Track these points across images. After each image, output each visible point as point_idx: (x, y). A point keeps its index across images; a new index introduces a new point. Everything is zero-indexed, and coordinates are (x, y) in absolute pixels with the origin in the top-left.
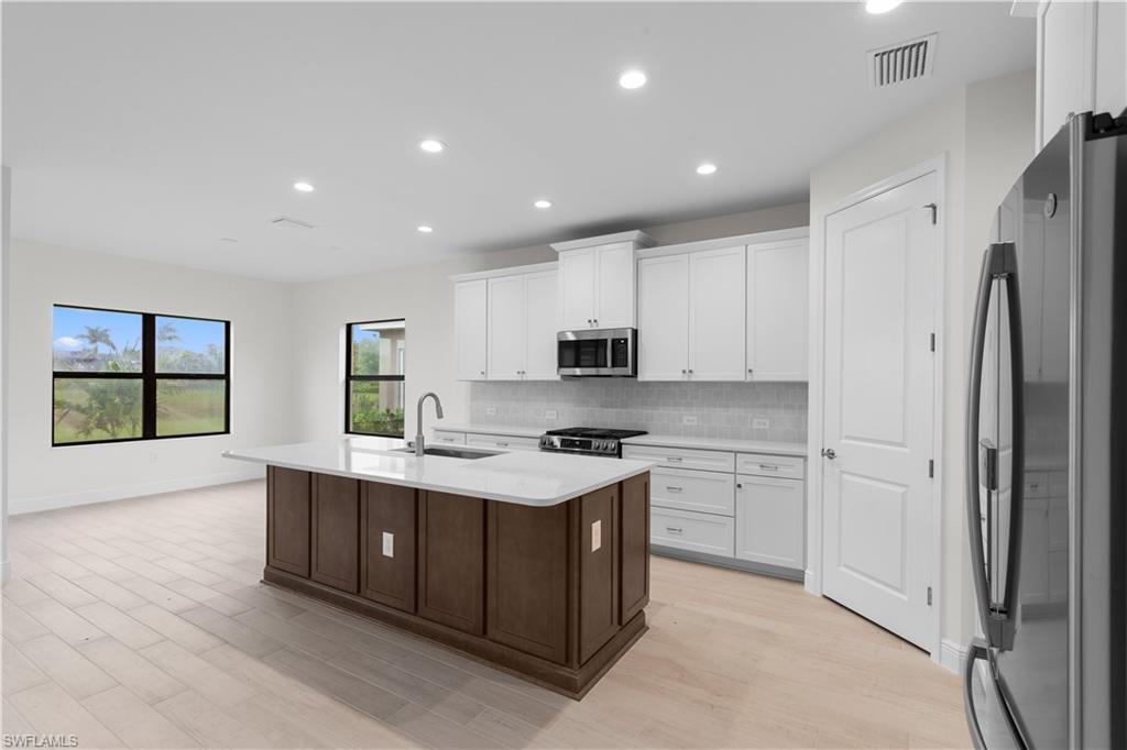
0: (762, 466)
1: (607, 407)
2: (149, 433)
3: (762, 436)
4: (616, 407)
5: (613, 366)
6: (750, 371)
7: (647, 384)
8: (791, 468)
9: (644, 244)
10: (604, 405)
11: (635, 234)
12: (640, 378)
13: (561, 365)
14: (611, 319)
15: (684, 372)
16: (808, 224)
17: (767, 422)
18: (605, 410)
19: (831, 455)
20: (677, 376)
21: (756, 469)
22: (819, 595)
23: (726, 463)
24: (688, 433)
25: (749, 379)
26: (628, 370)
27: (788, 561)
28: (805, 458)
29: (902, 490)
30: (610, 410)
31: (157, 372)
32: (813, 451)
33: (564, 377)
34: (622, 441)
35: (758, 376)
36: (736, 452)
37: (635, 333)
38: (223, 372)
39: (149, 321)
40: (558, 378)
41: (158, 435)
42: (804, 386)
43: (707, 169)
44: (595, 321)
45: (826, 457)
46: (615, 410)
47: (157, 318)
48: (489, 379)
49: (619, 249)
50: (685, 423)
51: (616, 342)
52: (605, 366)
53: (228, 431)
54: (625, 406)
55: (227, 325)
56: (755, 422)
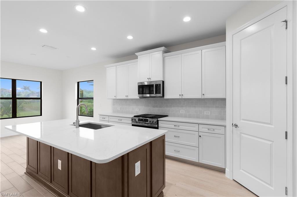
0: (208, 129)
1: (155, 107)
2: (14, 116)
3: (207, 117)
4: (158, 107)
5: (156, 93)
6: (203, 95)
7: (168, 99)
8: (221, 130)
9: (165, 52)
10: (154, 107)
11: (163, 48)
12: (165, 97)
13: (139, 93)
14: (156, 78)
15: (180, 95)
17: (209, 112)
18: (154, 108)
19: (236, 126)
20: (178, 97)
21: (206, 130)
22: (232, 179)
23: (196, 128)
24: (181, 116)
25: (203, 97)
26: (161, 95)
27: (219, 164)
28: (225, 126)
29: (270, 143)
30: (156, 108)
31: (17, 97)
32: (228, 124)
33: (140, 97)
34: (159, 119)
35: (206, 96)
36: (199, 124)
37: (163, 82)
38: (40, 97)
39: (14, 81)
40: (138, 98)
41: (17, 117)
42: (224, 100)
43: (187, 19)
44: (150, 78)
45: (234, 127)
46: (158, 108)
47: (17, 80)
48: (117, 98)
49: (158, 54)
50: (181, 112)
51: (157, 85)
52: (153, 93)
53: (41, 115)
54: (160, 107)
55: (41, 82)
56: (205, 112)
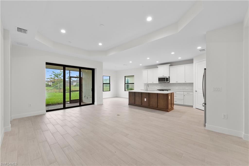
5: (166, 81)
8: (191, 93)
9: (170, 66)
10: (164, 86)
11: (169, 65)
12: (170, 83)
13: (159, 81)
14: (166, 76)
16: (193, 63)
17: (188, 88)
19: (196, 91)
20: (175, 82)
21: (187, 94)
22: (195, 108)
23: (183, 93)
25: (185, 83)
26: (168, 82)
27: (191, 105)
28: (193, 92)
32: (194, 91)
33: (159, 83)
35: (187, 82)
36: (184, 91)
37: (169, 77)
40: (158, 83)
42: (193, 83)
48: (148, 83)
49: (167, 66)
51: (167, 78)
52: (165, 81)
53: (110, 91)
54: (167, 86)
55: (110, 77)
56: (186, 88)
